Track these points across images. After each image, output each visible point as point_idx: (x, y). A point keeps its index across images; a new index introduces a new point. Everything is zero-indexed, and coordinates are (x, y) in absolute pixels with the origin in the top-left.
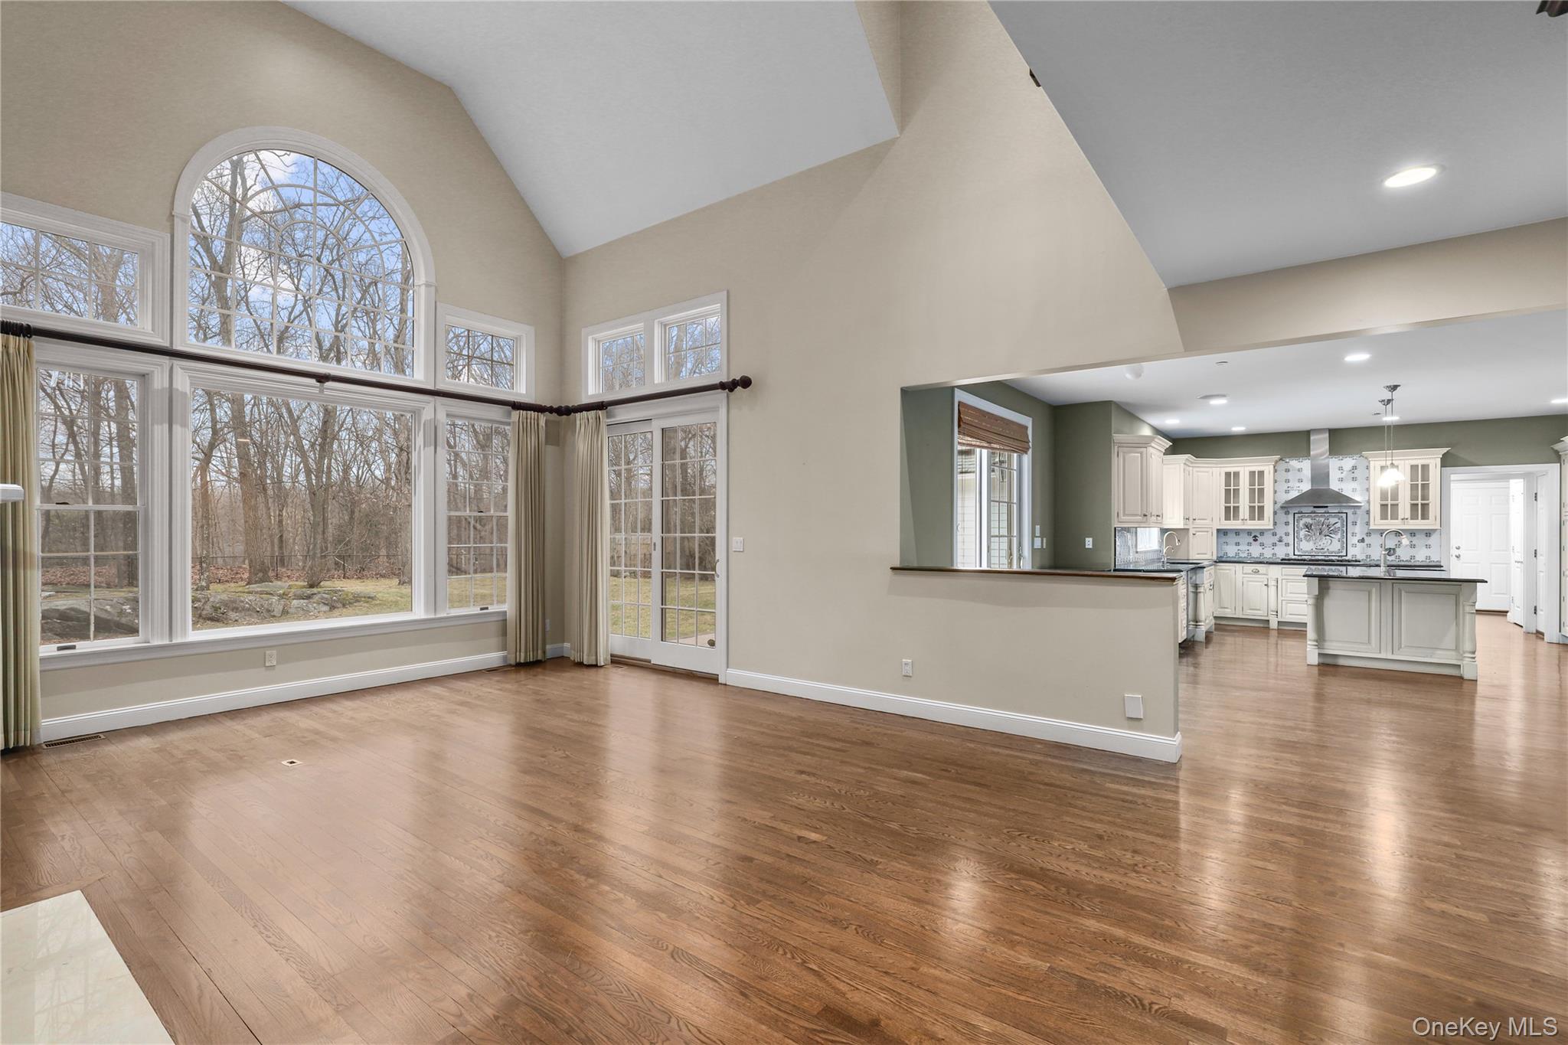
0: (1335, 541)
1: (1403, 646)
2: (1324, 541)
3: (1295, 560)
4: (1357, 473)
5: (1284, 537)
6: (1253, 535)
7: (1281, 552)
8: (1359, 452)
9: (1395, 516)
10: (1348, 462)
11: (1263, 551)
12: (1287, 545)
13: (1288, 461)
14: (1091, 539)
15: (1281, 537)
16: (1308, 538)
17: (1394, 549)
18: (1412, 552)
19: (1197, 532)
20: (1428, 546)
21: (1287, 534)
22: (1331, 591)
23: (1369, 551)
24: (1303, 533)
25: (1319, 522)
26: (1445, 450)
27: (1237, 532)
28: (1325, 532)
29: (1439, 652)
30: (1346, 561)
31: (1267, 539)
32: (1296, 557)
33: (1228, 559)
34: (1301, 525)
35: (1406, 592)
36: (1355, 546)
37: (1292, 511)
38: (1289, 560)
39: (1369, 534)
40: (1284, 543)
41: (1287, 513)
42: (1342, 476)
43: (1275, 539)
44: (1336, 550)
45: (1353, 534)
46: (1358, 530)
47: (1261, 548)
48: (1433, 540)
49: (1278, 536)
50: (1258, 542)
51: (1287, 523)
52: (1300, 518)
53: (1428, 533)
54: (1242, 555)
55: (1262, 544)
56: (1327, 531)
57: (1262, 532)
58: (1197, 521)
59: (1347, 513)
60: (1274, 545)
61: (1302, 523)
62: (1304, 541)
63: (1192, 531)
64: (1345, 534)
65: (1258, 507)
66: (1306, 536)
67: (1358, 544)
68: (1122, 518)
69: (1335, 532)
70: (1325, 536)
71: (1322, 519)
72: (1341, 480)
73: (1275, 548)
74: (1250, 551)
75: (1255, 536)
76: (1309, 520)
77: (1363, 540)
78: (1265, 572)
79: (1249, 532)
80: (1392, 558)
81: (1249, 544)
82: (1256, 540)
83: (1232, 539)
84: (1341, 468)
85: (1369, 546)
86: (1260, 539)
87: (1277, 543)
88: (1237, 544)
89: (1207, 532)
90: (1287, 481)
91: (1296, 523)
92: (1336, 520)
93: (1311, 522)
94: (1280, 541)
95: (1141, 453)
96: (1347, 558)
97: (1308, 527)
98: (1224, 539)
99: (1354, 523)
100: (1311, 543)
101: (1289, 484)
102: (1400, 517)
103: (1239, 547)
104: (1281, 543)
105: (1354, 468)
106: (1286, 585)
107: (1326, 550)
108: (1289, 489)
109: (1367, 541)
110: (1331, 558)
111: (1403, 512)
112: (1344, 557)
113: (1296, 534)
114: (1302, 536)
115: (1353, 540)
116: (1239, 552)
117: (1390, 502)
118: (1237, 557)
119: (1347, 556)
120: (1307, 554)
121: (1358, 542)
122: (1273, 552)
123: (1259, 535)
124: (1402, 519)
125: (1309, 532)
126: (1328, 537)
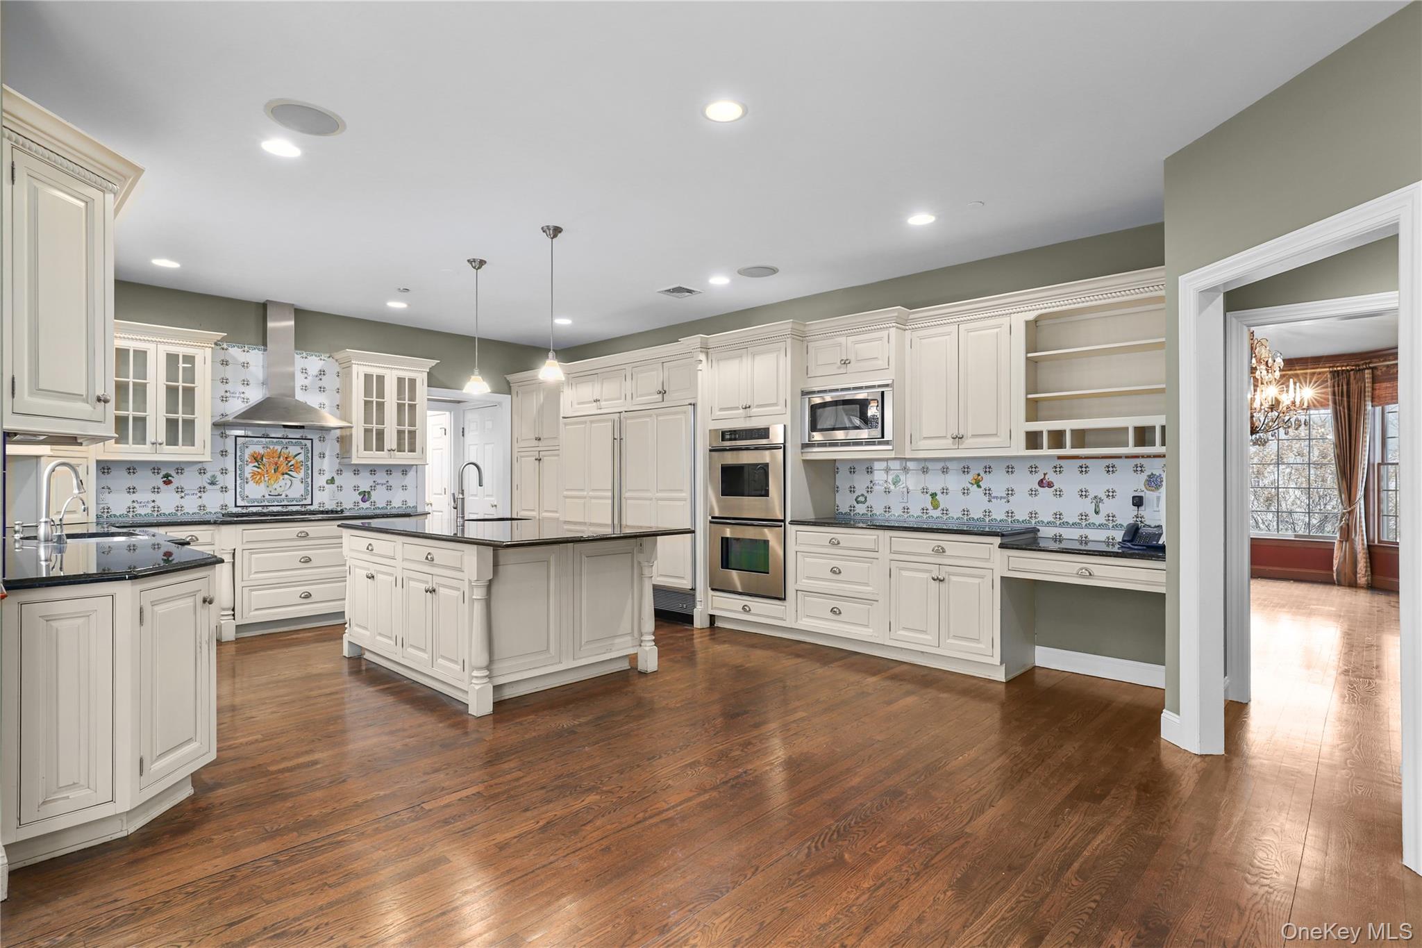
0: (297, 482)
1: (583, 643)
2: (282, 483)
3: (237, 515)
4: (325, 382)
5: (220, 477)
6: (163, 473)
7: (215, 502)
8: (331, 351)
9: (380, 447)
10: (314, 363)
11: (182, 502)
12: (224, 489)
13: (225, 346)
15: (214, 477)
16: (257, 477)
17: (369, 493)
20: (404, 488)
21: (224, 471)
23: (341, 497)
24: (249, 469)
25: (275, 451)
26: (433, 362)
27: (132, 468)
28: (283, 468)
30: (313, 512)
31: (189, 480)
32: (239, 510)
34: (247, 457)
36: (322, 489)
37: (233, 432)
38: (226, 515)
39: (339, 472)
40: (218, 487)
41: (225, 436)
42: (306, 382)
43: (204, 480)
44: (298, 496)
45: (321, 472)
46: (327, 465)
47: (178, 496)
49: (209, 475)
50: (171, 487)
51: (224, 454)
52: (245, 445)
53: (405, 470)
54: (142, 511)
55: (180, 490)
56: (283, 467)
57: (180, 468)
59: (312, 439)
60: (202, 490)
61: (248, 452)
62: (251, 483)
63: (46, 464)
64: (310, 472)
65: (184, 421)
66: (254, 474)
67: (326, 486)
69: (296, 468)
70: (283, 474)
71: (279, 448)
72: (305, 388)
73: (203, 495)
74: (156, 504)
75: (167, 474)
76: (259, 449)
77: (332, 481)
78: (209, 540)
79: (155, 467)
80: (367, 505)
81: (156, 490)
82: (168, 482)
83: (121, 480)
84: (304, 371)
85: (340, 488)
86: (177, 480)
87: (208, 487)
88: (131, 490)
89: (78, 465)
90: (225, 381)
91: (238, 454)
92: (298, 449)
93: (262, 451)
94: (213, 483)
96: (312, 508)
97: (257, 459)
98: (108, 480)
99: (322, 456)
100: (263, 485)
101: (228, 387)
102: (385, 450)
103: (134, 497)
104: (214, 487)
105: (322, 373)
106: (250, 559)
107: (283, 496)
108: (228, 394)
109: (337, 482)
110: (290, 508)
111: (391, 440)
112: (309, 507)
113: (238, 472)
114: (247, 475)
115: (320, 480)
116: (135, 504)
117: (375, 426)
118: (131, 514)
119: (312, 504)
120: (256, 504)
121: (327, 483)
122: (200, 502)
123: (173, 474)
124: (389, 451)
125: (258, 468)
126: (286, 476)
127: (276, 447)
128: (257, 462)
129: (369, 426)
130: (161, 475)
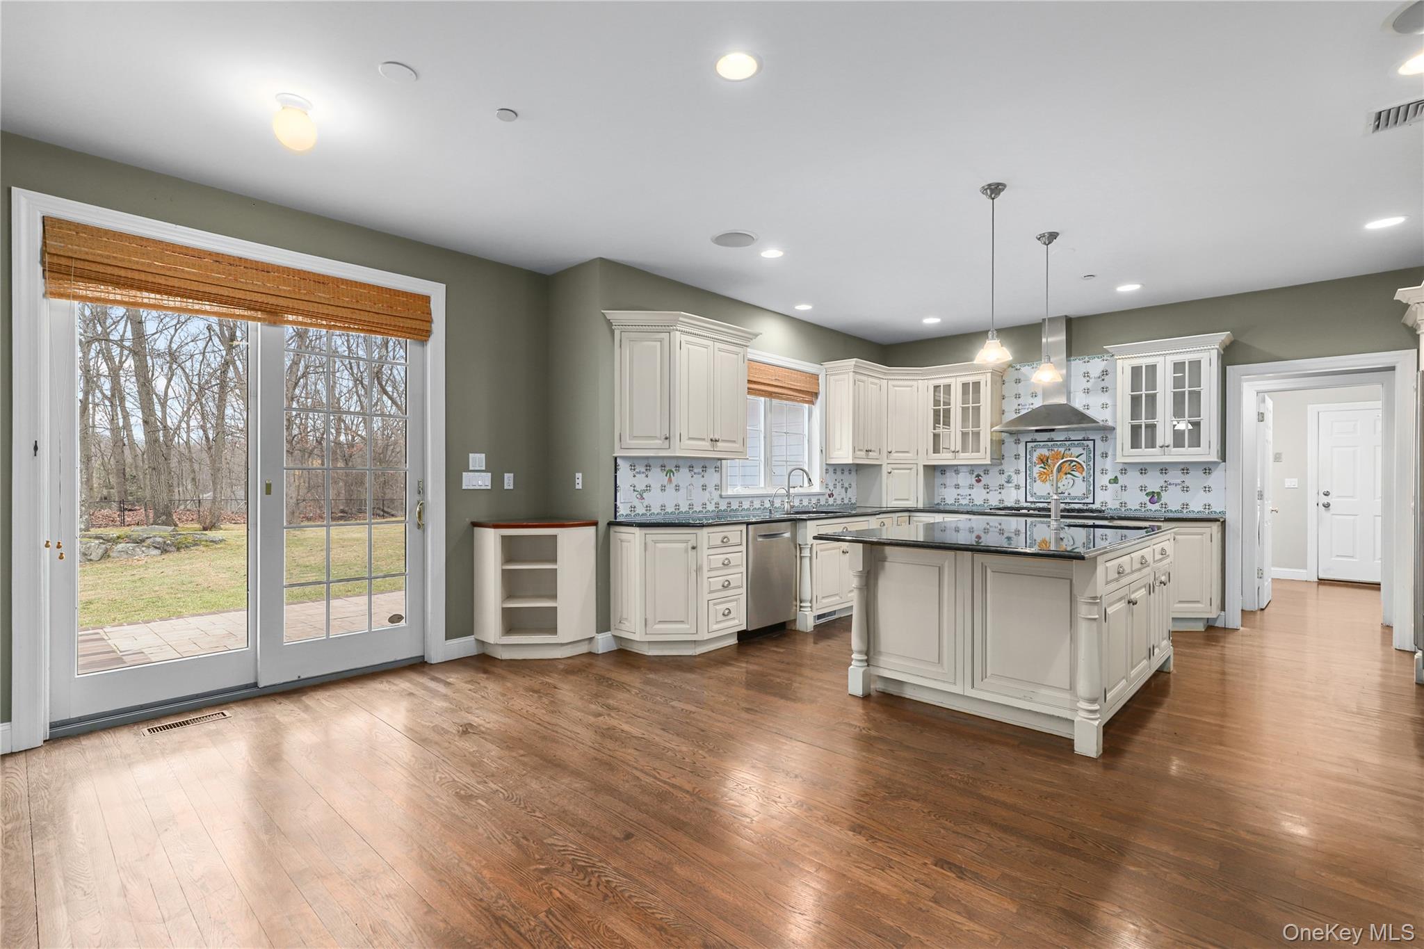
0: (1079, 481)
1: (988, 675)
2: (1065, 482)
3: (1027, 509)
5: (1014, 477)
6: (975, 474)
7: (1011, 498)
9: (1152, 444)
10: (1096, 365)
11: (988, 496)
12: (1017, 487)
13: (1018, 367)
14: (580, 474)
15: (1010, 476)
16: (1044, 477)
17: (1159, 494)
18: (1185, 498)
19: (893, 469)
20: (1207, 489)
21: (1017, 472)
22: (887, 564)
23: (1125, 497)
24: (1037, 469)
25: (1057, 454)
26: (1225, 337)
27: (956, 469)
28: (1066, 468)
29: (1043, 691)
30: (1092, 511)
31: (993, 479)
32: (1029, 505)
33: (948, 508)
34: (1035, 459)
35: (993, 572)
36: (1104, 488)
37: (1024, 439)
38: (1018, 509)
39: (1124, 471)
40: (1013, 485)
41: (1017, 442)
42: (1089, 385)
43: (1003, 479)
44: (1080, 494)
45: (1103, 471)
46: (1110, 466)
47: (985, 491)
48: (1215, 479)
49: (1006, 475)
50: (981, 484)
51: (1017, 457)
52: (1034, 448)
53: (1207, 468)
54: (962, 502)
55: (986, 487)
56: (1070, 468)
57: (987, 469)
58: (894, 455)
59: (1094, 440)
60: (1001, 487)
61: (1036, 455)
62: (1038, 482)
63: (885, 469)
64: (1092, 472)
65: (973, 433)
66: (1041, 474)
67: (1109, 485)
68: (628, 442)
69: (1078, 468)
70: (1066, 474)
71: (1062, 450)
72: (1087, 391)
73: (1003, 491)
74: (972, 496)
75: (978, 474)
76: (1045, 452)
77: (1115, 480)
79: (971, 469)
80: (1156, 506)
81: (971, 487)
82: (979, 481)
83: (944, 479)
84: (1086, 375)
85: (1124, 488)
86: (985, 480)
87: (1006, 484)
88: (957, 486)
89: (910, 469)
90: (1018, 396)
91: (1028, 457)
92: (1080, 450)
93: (1047, 454)
94: (1008, 482)
95: (661, 341)
96: (1094, 507)
97: (1044, 461)
98: (939, 480)
99: (1104, 455)
100: (1048, 483)
101: (1020, 401)
102: (1157, 446)
103: (959, 491)
104: (1010, 485)
107: (1066, 494)
108: (1020, 407)
109: (1121, 482)
110: (1073, 506)
111: (1164, 435)
112: (1091, 506)
113: (1028, 472)
114: (1035, 475)
115: (1102, 480)
116: (959, 497)
117: (1143, 421)
118: (957, 504)
119: (1093, 503)
120: (1042, 500)
121: (1110, 482)
122: (1000, 497)
123: (982, 474)
124: (1161, 447)
125: (1044, 468)
126: (1069, 476)
127: (1060, 449)
128: (1043, 463)
129: (1136, 422)
130: (974, 476)
